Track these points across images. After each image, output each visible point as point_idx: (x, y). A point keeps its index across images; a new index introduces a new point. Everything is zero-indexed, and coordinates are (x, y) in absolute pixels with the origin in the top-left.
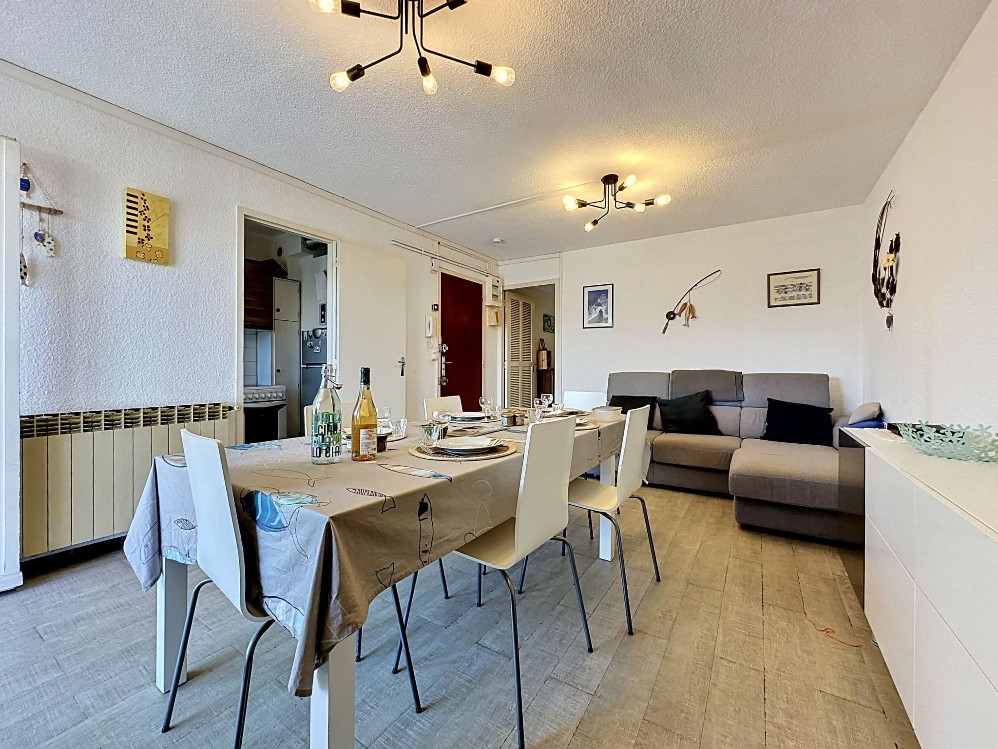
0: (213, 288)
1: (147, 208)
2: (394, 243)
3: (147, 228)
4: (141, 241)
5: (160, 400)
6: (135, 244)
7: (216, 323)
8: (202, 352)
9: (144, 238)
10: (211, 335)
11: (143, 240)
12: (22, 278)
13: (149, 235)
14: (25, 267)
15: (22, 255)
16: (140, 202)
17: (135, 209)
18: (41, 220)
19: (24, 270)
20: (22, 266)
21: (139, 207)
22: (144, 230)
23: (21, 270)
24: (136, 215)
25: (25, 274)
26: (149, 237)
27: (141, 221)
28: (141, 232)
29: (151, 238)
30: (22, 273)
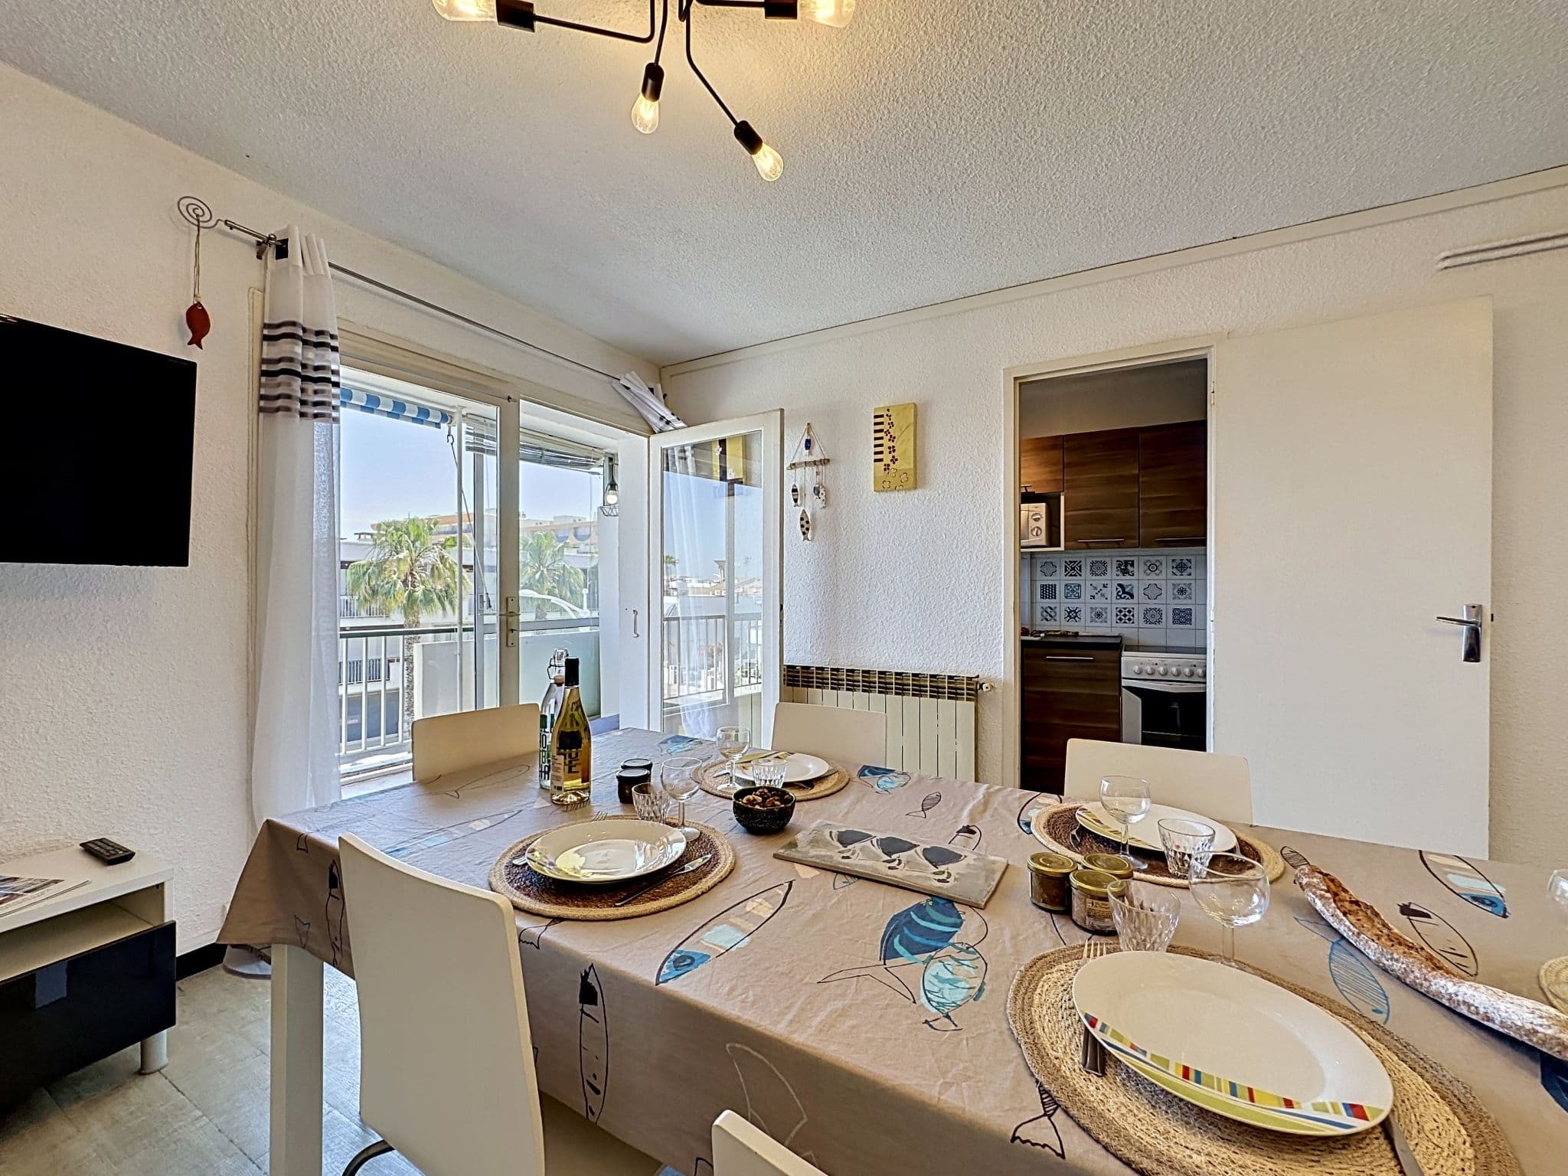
0: (972, 506)
1: (891, 425)
2: (1447, 263)
3: (892, 449)
4: (887, 467)
5: (911, 664)
6: (882, 473)
7: (975, 557)
8: (958, 601)
9: (889, 462)
10: (968, 576)
11: (889, 465)
12: (804, 533)
13: (893, 457)
14: (808, 522)
15: (804, 512)
16: (885, 420)
17: (881, 431)
18: (817, 473)
19: (806, 526)
20: (804, 522)
21: (885, 427)
22: (890, 453)
23: (802, 526)
24: (882, 438)
25: (808, 529)
26: (894, 460)
27: (885, 442)
28: (887, 457)
29: (897, 460)
30: (804, 529)
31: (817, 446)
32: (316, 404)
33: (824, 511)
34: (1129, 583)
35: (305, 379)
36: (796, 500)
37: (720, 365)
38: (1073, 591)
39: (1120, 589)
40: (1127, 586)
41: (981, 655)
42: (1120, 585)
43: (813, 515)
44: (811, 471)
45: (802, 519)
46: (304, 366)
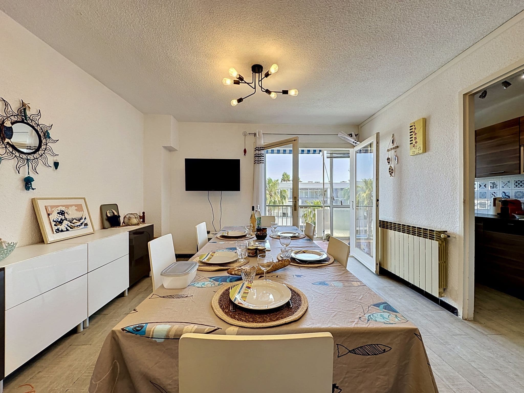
1: (415, 129)
3: (416, 138)
6: (412, 148)
10: (445, 187)
11: (414, 145)
12: (390, 174)
13: (416, 141)
14: (392, 170)
15: (391, 166)
16: (413, 127)
17: (412, 132)
18: (395, 152)
19: (391, 171)
20: (390, 170)
21: (413, 130)
22: (415, 140)
23: (390, 172)
24: (412, 135)
25: (392, 172)
26: (416, 142)
27: (414, 136)
28: (414, 142)
29: (417, 142)
30: (391, 173)
31: (395, 142)
32: (260, 161)
33: (397, 165)
34: (508, 191)
35: (258, 157)
36: (389, 163)
37: (372, 120)
38: (483, 195)
39: (503, 194)
40: (507, 193)
41: (450, 222)
42: (504, 192)
43: (394, 167)
44: (393, 151)
45: (390, 169)
46: (258, 154)
